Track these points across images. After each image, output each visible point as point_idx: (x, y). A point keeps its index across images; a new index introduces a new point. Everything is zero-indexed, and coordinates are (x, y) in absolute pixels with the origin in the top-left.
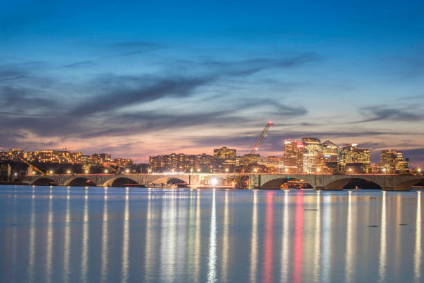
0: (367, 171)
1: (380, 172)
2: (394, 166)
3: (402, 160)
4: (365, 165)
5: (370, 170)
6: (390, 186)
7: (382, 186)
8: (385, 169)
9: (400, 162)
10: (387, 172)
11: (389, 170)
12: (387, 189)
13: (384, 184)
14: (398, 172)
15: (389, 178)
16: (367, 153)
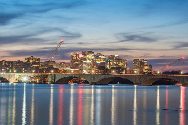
0: (124, 72)
1: (133, 73)
2: (142, 69)
3: (147, 66)
4: (123, 69)
5: (126, 72)
6: (139, 82)
7: (134, 82)
8: (136, 72)
9: (146, 67)
10: (137, 73)
11: (138, 72)
12: (137, 84)
13: (135, 81)
14: (144, 73)
15: (139, 77)
16: (124, 61)
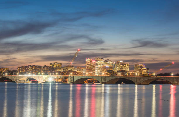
0: (128, 75)
1: (134, 75)
2: (141, 72)
3: (145, 69)
4: (126, 72)
5: (129, 74)
6: (139, 82)
7: (135, 82)
8: (137, 74)
9: (144, 70)
10: (137, 75)
11: (138, 74)
12: (138, 84)
13: (136, 81)
14: (143, 75)
15: (139, 78)
16: (127, 66)
